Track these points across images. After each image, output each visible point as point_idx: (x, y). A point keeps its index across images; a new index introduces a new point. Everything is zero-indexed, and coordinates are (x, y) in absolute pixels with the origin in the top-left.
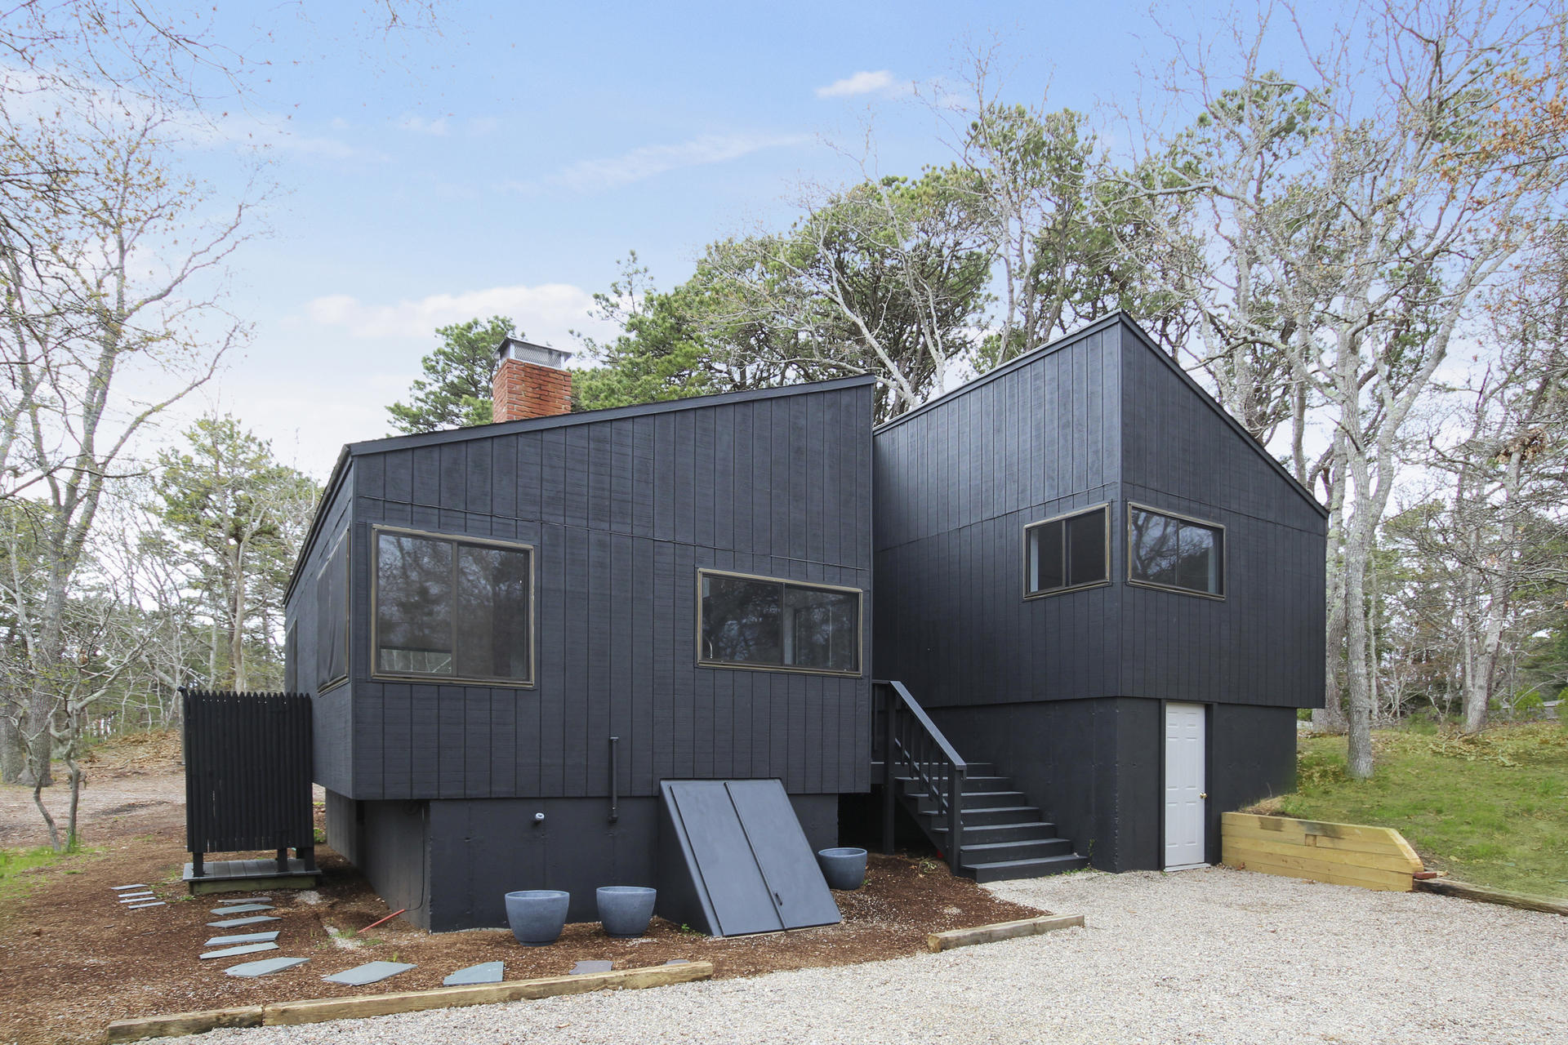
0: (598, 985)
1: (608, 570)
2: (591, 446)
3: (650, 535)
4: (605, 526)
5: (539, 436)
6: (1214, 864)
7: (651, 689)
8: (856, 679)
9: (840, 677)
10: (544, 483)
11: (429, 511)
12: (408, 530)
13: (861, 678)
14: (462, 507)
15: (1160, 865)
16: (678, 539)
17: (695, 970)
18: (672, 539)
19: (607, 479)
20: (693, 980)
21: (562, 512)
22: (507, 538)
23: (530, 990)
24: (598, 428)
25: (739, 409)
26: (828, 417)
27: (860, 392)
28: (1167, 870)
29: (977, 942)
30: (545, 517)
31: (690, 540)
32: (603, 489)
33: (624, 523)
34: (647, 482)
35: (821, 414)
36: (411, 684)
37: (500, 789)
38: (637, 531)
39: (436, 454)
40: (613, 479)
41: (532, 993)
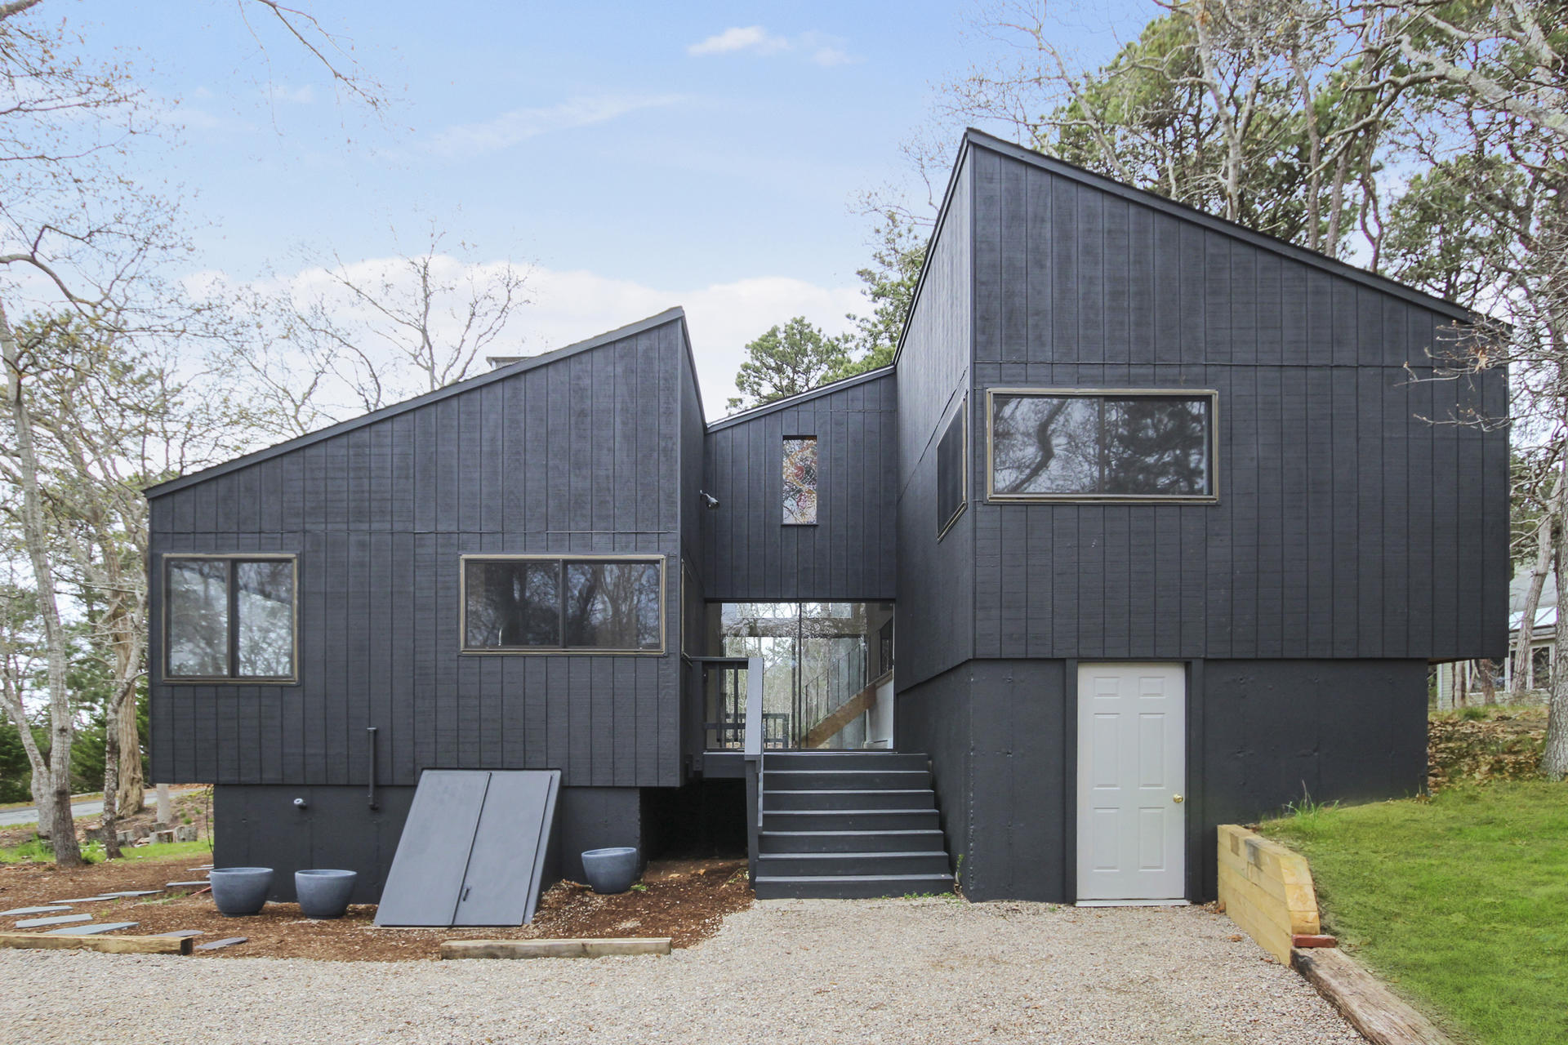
0: (74, 945)
1: (367, 569)
2: (351, 453)
3: (410, 529)
4: (365, 526)
5: (301, 453)
6: (1194, 902)
7: (412, 680)
8: (658, 657)
9: (635, 657)
10: (307, 495)
11: (208, 536)
12: (191, 555)
13: (664, 657)
14: (235, 529)
15: (1064, 891)
16: (441, 528)
17: (162, 944)
18: (433, 529)
19: (366, 481)
20: (162, 952)
21: (323, 520)
22: (275, 551)
23: (19, 941)
24: (357, 434)
25: (508, 384)
26: (619, 370)
27: (662, 332)
28: (1078, 904)
29: (494, 956)
30: (308, 527)
31: (454, 528)
32: (363, 492)
33: (384, 521)
34: (407, 478)
35: (610, 368)
36: (195, 686)
37: (270, 776)
38: (398, 527)
39: (213, 486)
40: (373, 481)
41: (21, 944)
